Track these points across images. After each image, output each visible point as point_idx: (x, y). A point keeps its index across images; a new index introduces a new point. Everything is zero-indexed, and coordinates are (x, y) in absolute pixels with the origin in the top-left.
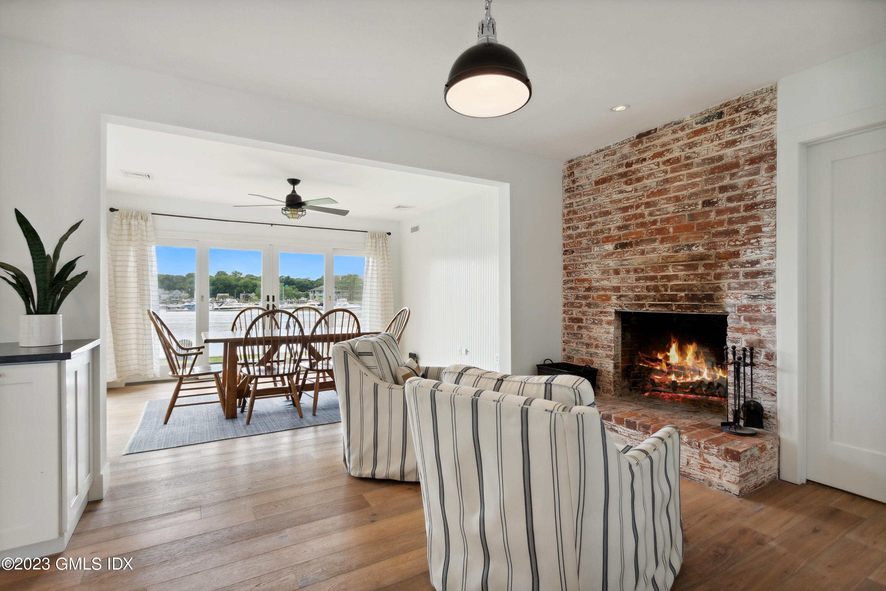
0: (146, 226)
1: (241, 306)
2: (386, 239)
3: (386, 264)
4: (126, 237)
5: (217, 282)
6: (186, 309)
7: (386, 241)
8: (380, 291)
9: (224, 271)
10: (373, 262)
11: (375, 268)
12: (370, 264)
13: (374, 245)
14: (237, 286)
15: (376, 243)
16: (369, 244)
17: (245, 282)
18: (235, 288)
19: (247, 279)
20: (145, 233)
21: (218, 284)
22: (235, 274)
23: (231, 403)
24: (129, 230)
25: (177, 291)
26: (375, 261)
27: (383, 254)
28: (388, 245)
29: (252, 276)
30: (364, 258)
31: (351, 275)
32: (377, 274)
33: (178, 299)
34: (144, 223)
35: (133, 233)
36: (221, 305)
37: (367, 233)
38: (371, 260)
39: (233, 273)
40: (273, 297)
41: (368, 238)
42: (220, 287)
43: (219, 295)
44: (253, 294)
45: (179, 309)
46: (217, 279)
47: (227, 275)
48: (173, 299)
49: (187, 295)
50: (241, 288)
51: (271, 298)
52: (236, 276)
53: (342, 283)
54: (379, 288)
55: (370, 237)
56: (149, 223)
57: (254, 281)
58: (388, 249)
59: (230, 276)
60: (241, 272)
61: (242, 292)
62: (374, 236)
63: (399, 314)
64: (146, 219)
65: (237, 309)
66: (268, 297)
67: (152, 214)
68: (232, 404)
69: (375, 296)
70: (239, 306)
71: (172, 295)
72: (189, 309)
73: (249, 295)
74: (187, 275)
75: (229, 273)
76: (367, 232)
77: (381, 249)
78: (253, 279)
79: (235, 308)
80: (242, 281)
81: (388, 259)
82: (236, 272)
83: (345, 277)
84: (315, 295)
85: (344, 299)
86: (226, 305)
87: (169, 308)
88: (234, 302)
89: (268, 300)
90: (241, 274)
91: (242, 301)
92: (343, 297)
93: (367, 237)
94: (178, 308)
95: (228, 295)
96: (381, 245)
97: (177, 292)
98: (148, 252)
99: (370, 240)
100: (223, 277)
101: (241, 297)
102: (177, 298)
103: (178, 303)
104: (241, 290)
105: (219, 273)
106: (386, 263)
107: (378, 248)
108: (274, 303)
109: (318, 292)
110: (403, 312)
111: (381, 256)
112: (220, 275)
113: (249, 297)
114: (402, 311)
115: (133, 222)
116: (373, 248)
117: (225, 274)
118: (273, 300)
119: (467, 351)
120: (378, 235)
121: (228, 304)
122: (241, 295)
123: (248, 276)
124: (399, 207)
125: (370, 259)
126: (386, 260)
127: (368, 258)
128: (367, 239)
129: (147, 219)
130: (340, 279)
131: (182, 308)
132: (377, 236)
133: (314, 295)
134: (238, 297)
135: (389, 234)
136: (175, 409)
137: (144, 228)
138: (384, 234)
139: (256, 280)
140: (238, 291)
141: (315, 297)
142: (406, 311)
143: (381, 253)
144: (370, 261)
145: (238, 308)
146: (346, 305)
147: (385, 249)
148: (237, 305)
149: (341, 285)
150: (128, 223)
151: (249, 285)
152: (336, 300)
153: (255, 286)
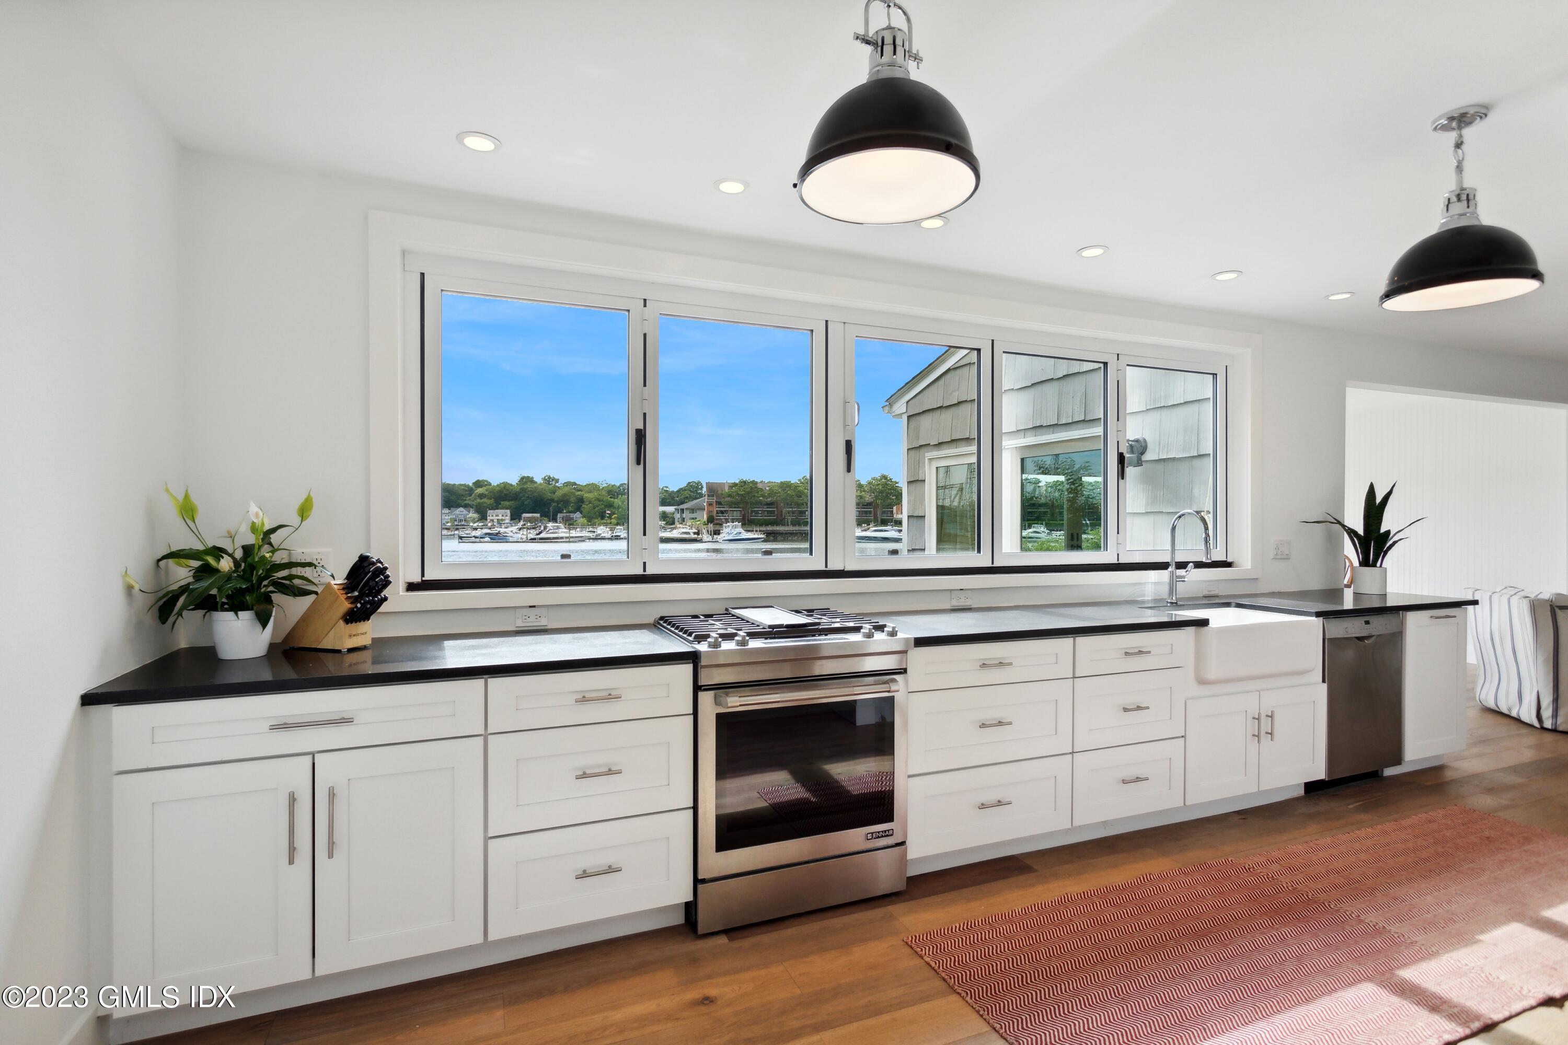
1: (571, 535)
5: (521, 495)
6: (487, 539)
9: (531, 476)
14: (552, 500)
17: (564, 495)
18: (550, 504)
19: (566, 489)
21: (523, 498)
22: (548, 480)
25: (461, 509)
29: (575, 484)
31: (745, 482)
33: (467, 523)
36: (538, 533)
39: (544, 479)
42: (526, 503)
43: (525, 515)
44: (578, 515)
45: (478, 540)
46: (521, 489)
47: (536, 483)
49: (476, 516)
50: (558, 504)
52: (549, 484)
53: (730, 496)
57: (579, 493)
59: (541, 484)
60: (556, 477)
61: (561, 512)
65: (564, 540)
70: (567, 535)
71: (454, 517)
72: (491, 538)
73: (572, 515)
74: (474, 483)
75: (538, 479)
78: (575, 489)
79: (562, 538)
80: (560, 492)
82: (549, 477)
83: (735, 485)
84: (684, 516)
85: (737, 523)
87: (461, 538)
88: (558, 528)
90: (557, 481)
94: (476, 537)
95: (538, 515)
97: (461, 512)
100: (529, 485)
102: (461, 521)
103: (469, 529)
104: (559, 508)
105: (523, 478)
109: (688, 512)
112: (526, 483)
113: (572, 519)
117: (530, 480)
121: (550, 531)
122: (559, 515)
123: (567, 484)
130: (727, 489)
131: (481, 538)
133: (681, 516)
134: (556, 519)
139: (580, 491)
140: (554, 509)
141: (684, 519)
145: (567, 538)
146: (740, 533)
148: (564, 532)
149: (729, 499)
151: (573, 499)
152: (721, 525)
153: (581, 500)
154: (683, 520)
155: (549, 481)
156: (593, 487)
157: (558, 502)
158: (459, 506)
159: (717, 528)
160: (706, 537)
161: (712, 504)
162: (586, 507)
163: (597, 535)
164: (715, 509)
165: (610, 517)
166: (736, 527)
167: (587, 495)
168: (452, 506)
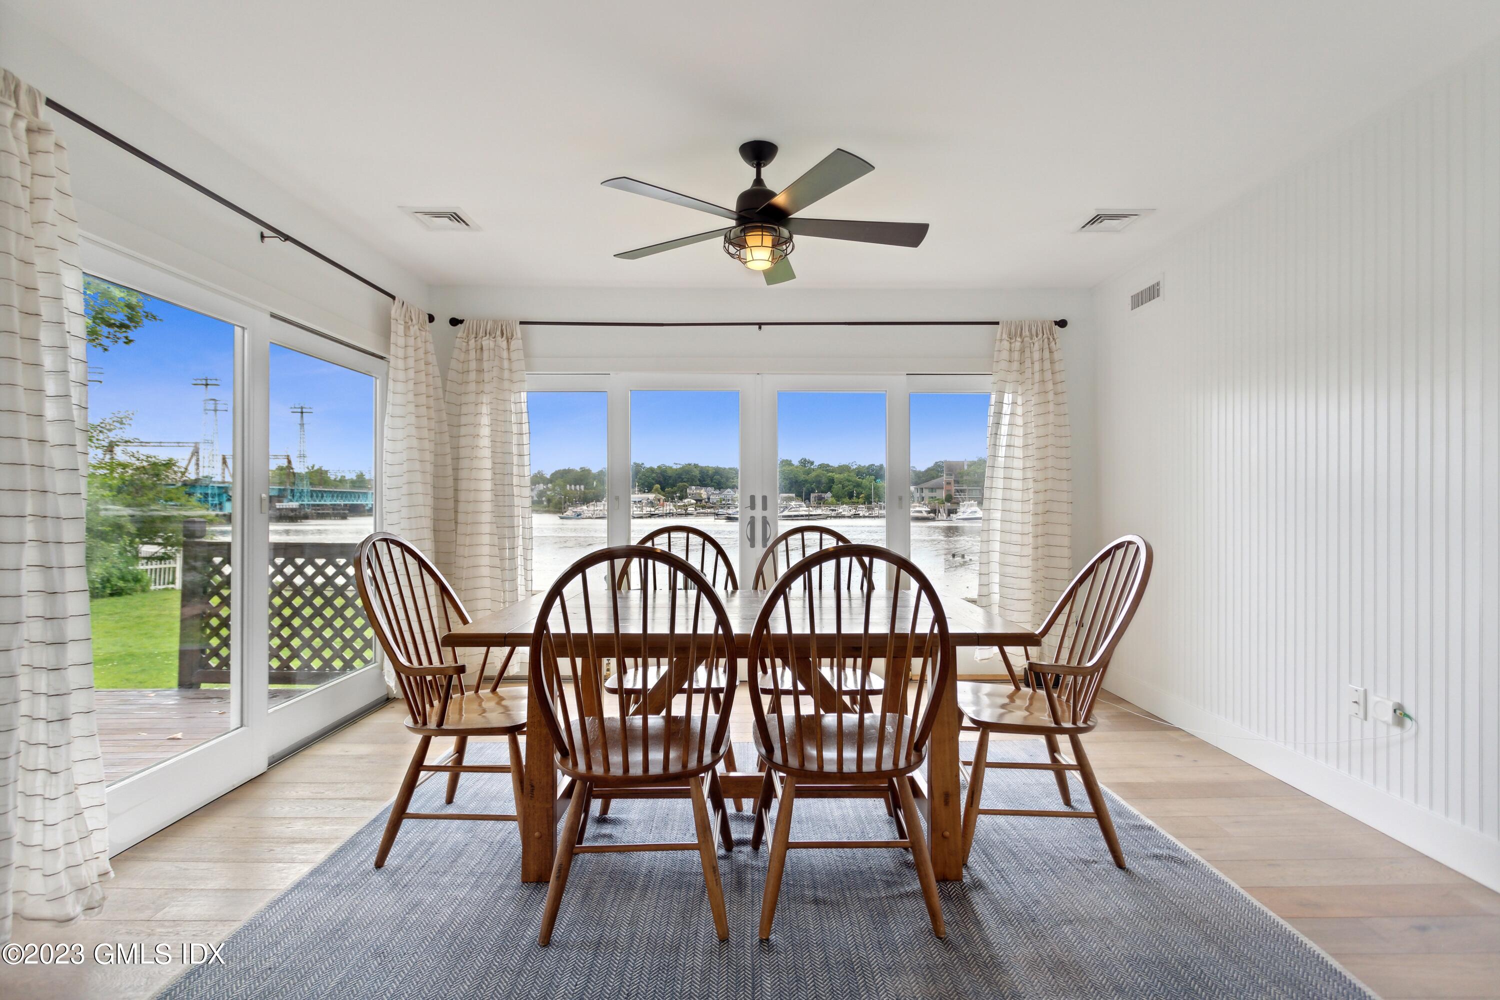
0: (508, 349)
1: (811, 513)
2: (1052, 337)
3: (1051, 407)
4: (473, 376)
7: (1053, 344)
8: (1031, 484)
9: (789, 459)
10: (1014, 403)
11: (1019, 421)
12: (1006, 409)
13: (1016, 355)
14: (806, 481)
15: (1022, 351)
16: (1005, 355)
17: (818, 476)
18: (804, 484)
19: (820, 471)
20: (506, 364)
23: (537, 834)
24: (480, 360)
26: (1020, 401)
27: (1043, 381)
28: (1057, 356)
29: (828, 466)
30: (989, 396)
32: (1025, 435)
33: (730, 502)
34: (505, 342)
35: (486, 365)
36: (783, 511)
37: (999, 327)
38: (1008, 398)
39: (801, 462)
40: (764, 499)
41: (1001, 340)
44: (829, 494)
47: (793, 465)
48: (723, 502)
50: (811, 485)
51: (759, 502)
52: (805, 466)
54: (1029, 474)
55: (1005, 336)
56: (516, 344)
57: (830, 474)
58: (1057, 367)
59: (797, 467)
60: (811, 460)
61: (814, 492)
62: (1016, 332)
63: (1103, 558)
64: (509, 335)
65: (804, 518)
66: (753, 498)
67: (521, 323)
68: (540, 837)
69: (1017, 495)
70: (807, 513)
73: (823, 495)
76: (997, 323)
77: (1037, 366)
78: (828, 471)
79: (802, 516)
80: (813, 474)
81: (1056, 394)
82: (805, 460)
84: (924, 495)
85: (973, 502)
86: (789, 511)
88: (801, 506)
89: (753, 506)
90: (812, 463)
91: (813, 505)
92: (970, 499)
93: (998, 337)
95: (794, 495)
96: (1037, 356)
98: (513, 406)
99: (1006, 344)
100: (786, 468)
101: (812, 499)
102: (729, 500)
103: (729, 508)
104: (812, 488)
106: (1051, 404)
107: (1028, 363)
108: (765, 513)
109: (927, 491)
110: (1120, 553)
111: (1037, 385)
112: (784, 466)
113: (824, 498)
114: (1118, 547)
115: (487, 342)
116: (1016, 365)
117: (788, 463)
118: (765, 508)
119: (1400, 715)
120: (1030, 330)
122: (812, 495)
123: (822, 466)
124: (1097, 219)
125: (1006, 395)
126: (1051, 396)
127: (1001, 392)
128: (998, 343)
129: (512, 335)
130: (966, 467)
132: (1026, 333)
133: (920, 495)
134: (807, 498)
135: (1062, 324)
136: (406, 824)
137: (505, 354)
138: (1047, 325)
139: (833, 472)
140: (808, 489)
142: (1132, 550)
143: (1037, 376)
144: (1005, 401)
146: (975, 512)
147: (1047, 365)
148: (805, 511)
149: (967, 477)
150: (479, 347)
151: (824, 480)
152: (958, 504)
153: (832, 481)
154: (923, 499)
155: (805, 464)
156: (843, 469)
157: (811, 483)
158: (727, 488)
159: (954, 507)
160: (943, 515)
161: (950, 483)
162: (836, 487)
163: (838, 514)
164: (953, 488)
165: (858, 497)
166: (972, 505)
167: (837, 476)
168: (722, 488)
